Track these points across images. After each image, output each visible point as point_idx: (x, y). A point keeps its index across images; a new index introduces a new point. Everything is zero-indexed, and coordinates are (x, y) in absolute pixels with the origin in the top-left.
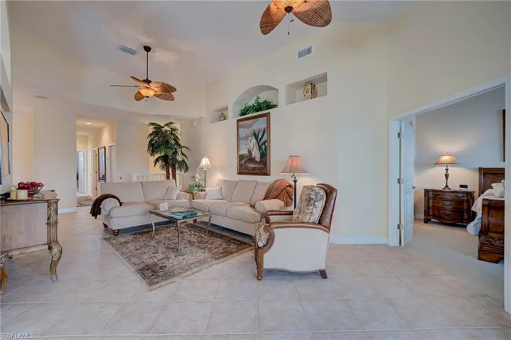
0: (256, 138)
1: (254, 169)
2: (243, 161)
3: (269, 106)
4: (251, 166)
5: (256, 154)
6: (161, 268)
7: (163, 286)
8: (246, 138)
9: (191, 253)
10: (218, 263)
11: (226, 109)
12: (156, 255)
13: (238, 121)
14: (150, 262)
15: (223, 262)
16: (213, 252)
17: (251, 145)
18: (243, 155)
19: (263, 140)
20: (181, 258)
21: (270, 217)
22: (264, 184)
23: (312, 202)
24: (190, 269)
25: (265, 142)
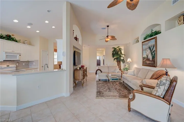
0: (150, 50)
1: (150, 64)
2: (145, 60)
3: (157, 33)
4: (148, 62)
5: (150, 57)
6: (103, 93)
7: (99, 98)
8: (146, 50)
9: (113, 92)
10: (119, 99)
11: (138, 38)
12: (104, 89)
13: (143, 42)
14: (101, 90)
15: (121, 99)
16: (121, 94)
17: (148, 53)
18: (144, 57)
19: (153, 50)
20: (109, 92)
21: (143, 87)
22: (153, 71)
23: (158, 85)
24: (109, 97)
25: (154, 51)
